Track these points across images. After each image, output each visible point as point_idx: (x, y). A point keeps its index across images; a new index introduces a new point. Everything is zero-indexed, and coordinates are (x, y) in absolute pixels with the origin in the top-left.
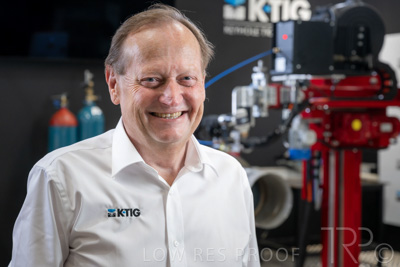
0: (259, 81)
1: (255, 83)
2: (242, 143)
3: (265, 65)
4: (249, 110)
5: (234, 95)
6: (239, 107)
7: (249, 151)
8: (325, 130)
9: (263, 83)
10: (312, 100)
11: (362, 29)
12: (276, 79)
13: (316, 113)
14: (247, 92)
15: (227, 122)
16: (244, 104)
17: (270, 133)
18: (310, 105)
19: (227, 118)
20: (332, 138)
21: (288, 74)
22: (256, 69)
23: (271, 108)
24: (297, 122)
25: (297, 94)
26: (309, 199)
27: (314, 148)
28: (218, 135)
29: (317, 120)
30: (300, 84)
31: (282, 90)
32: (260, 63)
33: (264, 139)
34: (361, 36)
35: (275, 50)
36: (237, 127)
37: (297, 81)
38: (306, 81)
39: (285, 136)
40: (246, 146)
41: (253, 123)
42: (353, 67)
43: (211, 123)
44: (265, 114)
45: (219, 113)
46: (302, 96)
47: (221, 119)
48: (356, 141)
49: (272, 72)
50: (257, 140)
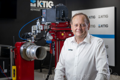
1: (37, 24)
2: (34, 39)
3: (39, 20)
4: (36, 31)
5: (32, 27)
6: (33, 31)
7: (36, 41)
8: (55, 36)
9: (39, 24)
10: (51, 28)
11: (63, 11)
12: (42, 23)
13: (53, 31)
14: (35, 27)
16: (35, 30)
17: (42, 37)
18: (51, 30)
19: (31, 33)
20: (57, 38)
21: (45, 22)
22: (37, 21)
23: (41, 30)
24: (48, 33)
25: (47, 27)
26: (52, 53)
27: (52, 40)
28: (29, 38)
29: (53, 33)
30: (48, 24)
31: (44, 26)
32: (39, 19)
33: (40, 38)
34: (63, 13)
35: (42, 16)
36: (33, 35)
37: (48, 23)
38: (50, 24)
39: (45, 37)
40: (35, 40)
41: (37, 35)
42: (61, 20)
43: (26, 35)
44: (40, 32)
45: (29, 32)
46: (49, 27)
47: (29, 33)
48: (62, 38)
49: (41, 22)
50: (38, 39)
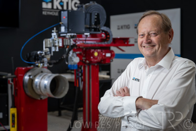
0: (55, 36)
1: (53, 37)
2: (48, 63)
3: (56, 29)
4: (50, 48)
5: (44, 42)
6: (46, 48)
7: (51, 66)
8: (83, 56)
10: (77, 44)
11: (96, 14)
12: (62, 35)
13: (79, 49)
14: (50, 41)
15: (41, 54)
16: (49, 46)
17: (60, 58)
18: (76, 46)
19: (41, 52)
21: (66, 33)
22: (53, 31)
23: (60, 47)
24: (71, 52)
25: (70, 41)
26: (78, 86)
27: (79, 64)
28: (38, 60)
30: (72, 37)
31: (64, 40)
32: (55, 28)
33: (57, 61)
34: (96, 17)
35: (60, 23)
36: (45, 56)
37: (71, 35)
38: (74, 36)
39: (67, 59)
40: (50, 64)
41: (52, 54)
42: (93, 30)
44: (57, 50)
45: (38, 51)
46: (73, 42)
47: (38, 53)
49: (60, 32)
50: (55, 61)
